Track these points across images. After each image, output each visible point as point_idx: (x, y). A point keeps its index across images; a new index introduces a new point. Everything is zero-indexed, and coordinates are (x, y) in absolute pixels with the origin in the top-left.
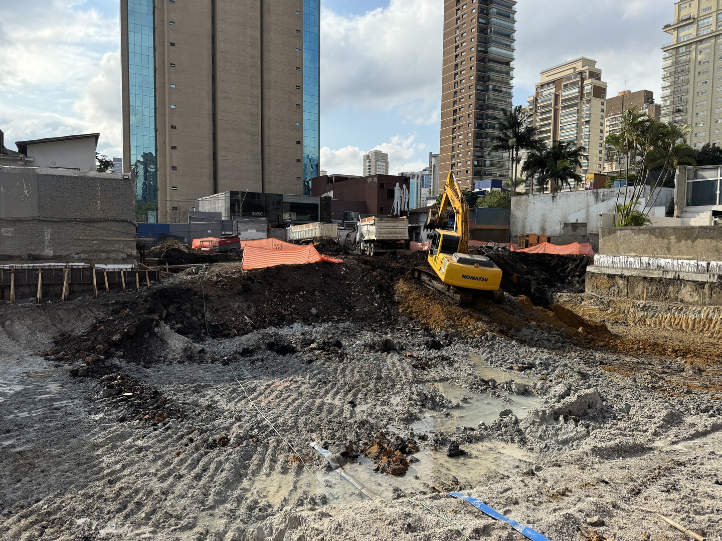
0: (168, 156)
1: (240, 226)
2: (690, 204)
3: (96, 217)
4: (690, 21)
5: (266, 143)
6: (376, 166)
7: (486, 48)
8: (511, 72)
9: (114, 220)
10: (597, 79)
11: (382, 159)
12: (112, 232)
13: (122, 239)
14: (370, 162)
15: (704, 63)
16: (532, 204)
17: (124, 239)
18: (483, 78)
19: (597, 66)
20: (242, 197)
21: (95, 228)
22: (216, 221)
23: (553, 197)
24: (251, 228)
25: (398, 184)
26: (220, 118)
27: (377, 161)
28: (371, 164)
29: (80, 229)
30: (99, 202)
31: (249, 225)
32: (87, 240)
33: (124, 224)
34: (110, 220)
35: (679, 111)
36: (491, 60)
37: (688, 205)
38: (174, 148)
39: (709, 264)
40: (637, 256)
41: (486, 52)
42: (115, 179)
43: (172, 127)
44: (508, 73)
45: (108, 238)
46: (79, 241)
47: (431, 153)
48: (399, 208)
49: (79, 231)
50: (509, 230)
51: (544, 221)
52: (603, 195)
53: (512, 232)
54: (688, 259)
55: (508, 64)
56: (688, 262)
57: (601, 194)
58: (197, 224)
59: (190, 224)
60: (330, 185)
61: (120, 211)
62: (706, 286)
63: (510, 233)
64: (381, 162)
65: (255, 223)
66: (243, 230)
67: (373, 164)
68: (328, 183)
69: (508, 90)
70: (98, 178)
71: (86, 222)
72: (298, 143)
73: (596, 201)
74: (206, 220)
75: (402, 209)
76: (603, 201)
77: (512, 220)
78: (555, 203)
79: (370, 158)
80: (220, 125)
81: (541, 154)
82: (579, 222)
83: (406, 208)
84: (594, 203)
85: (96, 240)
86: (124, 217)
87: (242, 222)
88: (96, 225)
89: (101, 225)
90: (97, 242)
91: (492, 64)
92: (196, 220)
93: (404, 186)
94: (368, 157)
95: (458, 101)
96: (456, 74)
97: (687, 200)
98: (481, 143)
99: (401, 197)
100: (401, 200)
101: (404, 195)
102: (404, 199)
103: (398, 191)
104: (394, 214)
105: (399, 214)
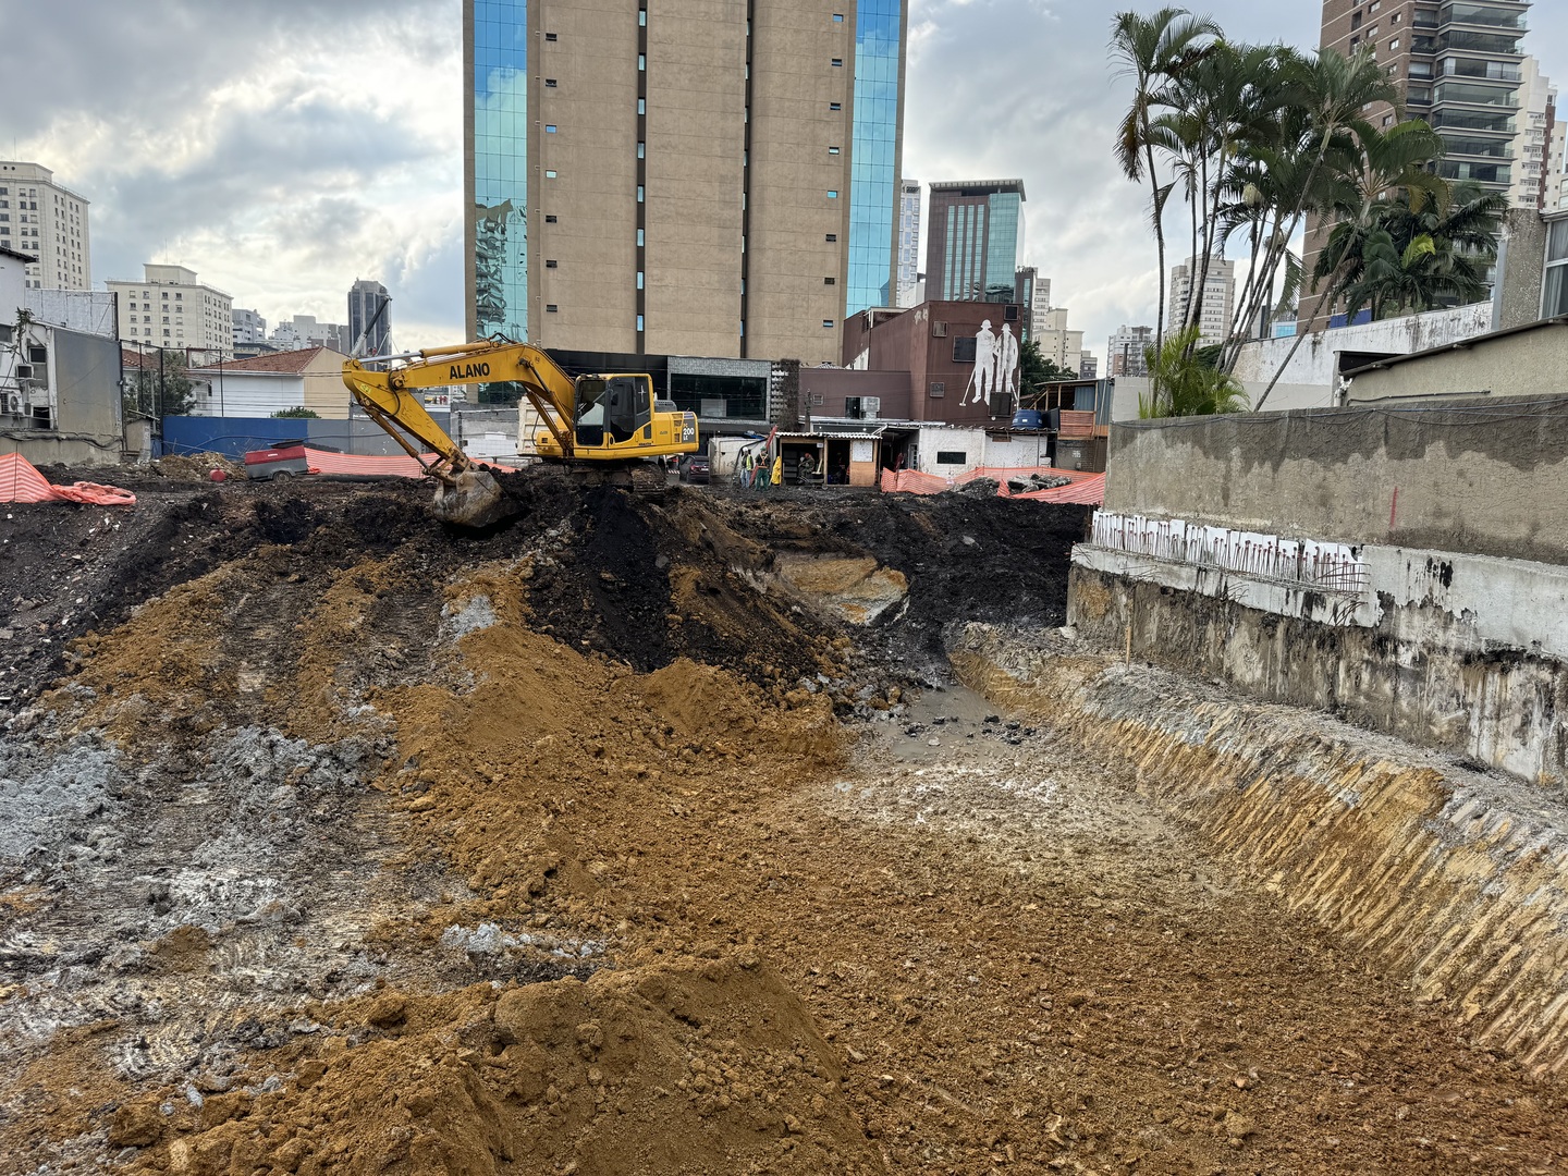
18: (1427, 43)
24: (494, 431)
25: (986, 324)
31: (488, 424)
38: (551, 264)
39: (1301, 548)
40: (1165, 516)
43: (549, 220)
48: (988, 388)
54: (1260, 531)
56: (1259, 539)
60: (866, 334)
62: (1281, 628)
65: (502, 421)
68: (863, 330)
72: (831, 238)
75: (999, 388)
83: (1009, 386)
87: (471, 418)
93: (1006, 329)
99: (995, 357)
100: (995, 364)
101: (1005, 352)
102: (1005, 363)
103: (987, 342)
104: (975, 400)
105: (987, 399)
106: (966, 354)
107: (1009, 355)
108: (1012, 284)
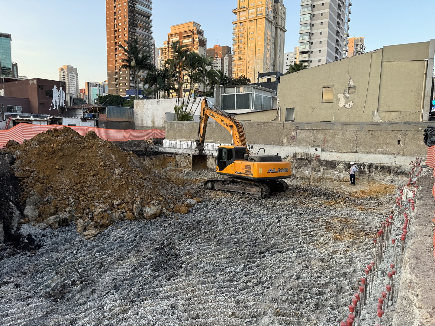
4: (245, 9)
6: (68, 76)
7: (134, 4)
8: (151, 23)
10: (201, 36)
11: (73, 71)
14: (64, 73)
15: (252, 33)
16: (146, 105)
18: (133, 24)
19: (201, 28)
23: (158, 101)
25: (55, 87)
27: (69, 73)
28: (65, 74)
35: (241, 59)
36: (138, 13)
40: (185, 140)
41: (134, 7)
44: (149, 24)
48: (58, 105)
50: (133, 122)
51: (154, 117)
53: (136, 124)
54: (210, 142)
55: (149, 17)
60: (1, 84)
63: (134, 124)
64: (72, 73)
67: (66, 74)
69: (150, 34)
75: (61, 105)
77: (135, 115)
78: (159, 106)
79: (64, 70)
81: (155, 74)
83: (64, 105)
91: (137, 16)
93: (61, 88)
94: (62, 69)
95: (118, 37)
96: (115, 19)
97: (221, 106)
99: (59, 96)
100: (59, 98)
101: (62, 95)
102: (62, 98)
103: (56, 92)
104: (54, 108)
105: (58, 108)
106: (51, 95)
107: (63, 96)
108: (11, 67)
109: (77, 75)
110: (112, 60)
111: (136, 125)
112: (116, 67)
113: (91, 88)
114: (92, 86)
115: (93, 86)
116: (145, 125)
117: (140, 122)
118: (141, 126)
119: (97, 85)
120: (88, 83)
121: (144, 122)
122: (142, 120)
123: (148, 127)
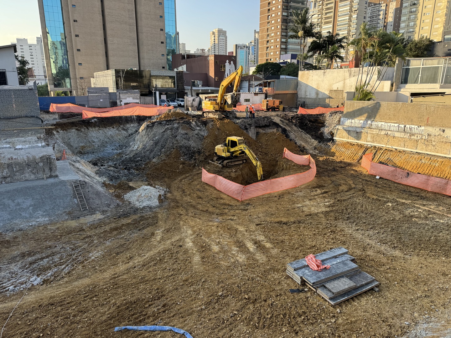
0: (73, 42)
1: (121, 95)
2: (403, 82)
3: (13, 115)
5: (139, 31)
9: (26, 117)
11: (223, 35)
12: (26, 124)
13: (33, 128)
14: (214, 37)
16: (311, 77)
17: (34, 128)
20: (123, 74)
21: (14, 122)
22: (105, 93)
23: (324, 72)
24: (129, 97)
25: (227, 61)
26: (107, 14)
27: (219, 37)
29: (4, 124)
30: (14, 105)
31: (127, 95)
32: (10, 130)
33: (33, 119)
34: (24, 117)
37: (402, 83)
38: (77, 36)
39: (405, 126)
42: (23, 90)
43: (75, 21)
45: (23, 128)
46: (4, 131)
47: (255, 30)
49: (3, 125)
50: (297, 94)
51: (318, 88)
52: (354, 72)
54: (393, 123)
56: (393, 124)
57: (353, 72)
58: (93, 96)
59: (88, 95)
60: (184, 60)
61: (29, 111)
63: (297, 96)
65: (131, 94)
66: (124, 99)
67: (216, 38)
68: (182, 59)
70: (12, 90)
71: (7, 119)
72: (162, 30)
73: (350, 76)
74: (99, 93)
76: (353, 76)
77: (299, 87)
78: (325, 77)
79: (215, 34)
80: (107, 18)
81: (319, 42)
82: (339, 89)
84: (348, 77)
85: (16, 130)
86: (33, 114)
87: (122, 93)
88: (14, 120)
89: (18, 120)
90: (16, 131)
92: (92, 93)
93: (232, 62)
94: (213, 33)
97: (402, 80)
98: (286, 26)
99: (230, 70)
100: (230, 72)
101: (232, 69)
103: (228, 66)
109: (226, 38)
110: (265, 22)
111: (299, 96)
112: (268, 29)
113: (239, 50)
114: (239, 48)
115: (241, 48)
116: (308, 97)
117: (303, 93)
118: (304, 97)
119: (244, 47)
120: (236, 45)
121: (308, 94)
122: (306, 92)
123: (311, 98)
